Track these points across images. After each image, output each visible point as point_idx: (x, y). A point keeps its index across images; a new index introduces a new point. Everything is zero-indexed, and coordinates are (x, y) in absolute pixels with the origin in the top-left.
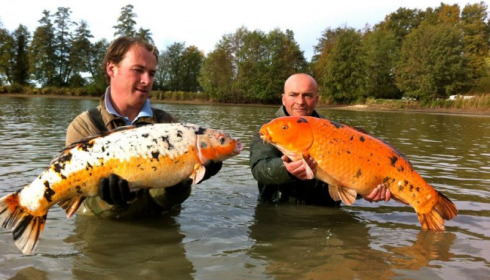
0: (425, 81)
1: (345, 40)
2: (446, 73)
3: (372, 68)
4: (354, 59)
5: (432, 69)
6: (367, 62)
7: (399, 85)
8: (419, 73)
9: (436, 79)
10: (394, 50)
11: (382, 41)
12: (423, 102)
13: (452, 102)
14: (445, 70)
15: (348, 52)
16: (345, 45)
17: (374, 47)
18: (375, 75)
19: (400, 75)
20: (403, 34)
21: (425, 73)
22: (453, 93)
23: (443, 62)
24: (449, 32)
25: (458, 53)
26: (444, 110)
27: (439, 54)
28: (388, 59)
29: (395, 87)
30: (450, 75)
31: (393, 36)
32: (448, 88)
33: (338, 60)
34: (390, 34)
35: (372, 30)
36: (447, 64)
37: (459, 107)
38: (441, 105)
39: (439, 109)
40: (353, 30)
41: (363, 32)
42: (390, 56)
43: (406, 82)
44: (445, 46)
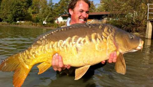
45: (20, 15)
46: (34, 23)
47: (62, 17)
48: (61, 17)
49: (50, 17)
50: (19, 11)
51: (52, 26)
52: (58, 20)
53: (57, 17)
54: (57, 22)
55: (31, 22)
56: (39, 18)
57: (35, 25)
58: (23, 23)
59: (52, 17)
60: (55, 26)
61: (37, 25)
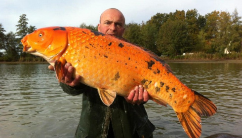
0: (171, 47)
1: (133, 29)
2: (180, 43)
3: (146, 42)
4: (138, 38)
5: (173, 42)
6: (144, 39)
7: (159, 50)
8: (168, 44)
9: (175, 46)
10: (156, 33)
11: (150, 29)
12: (170, 57)
13: (184, 56)
14: (179, 42)
15: (135, 34)
16: (133, 32)
17: (147, 32)
18: (148, 45)
19: (159, 45)
20: (160, 25)
21: (170, 43)
22: (184, 52)
23: (179, 38)
24: (180, 24)
25: (185, 33)
26: (180, 60)
27: (176, 34)
28: (154, 38)
29: (158, 50)
30: (182, 44)
31: (155, 26)
32: (182, 50)
33: (130, 39)
34: (154, 26)
35: (145, 24)
36: (181, 39)
37: (187, 59)
38: (179, 58)
39: (178, 60)
40: (136, 24)
41: (141, 25)
42: (154, 36)
43: (162, 48)
44: (179, 30)
45: (185, 44)
46: (207, 55)
50: (184, 37)
55: (204, 53)
57: (209, 58)
58: (191, 55)
61: (212, 57)
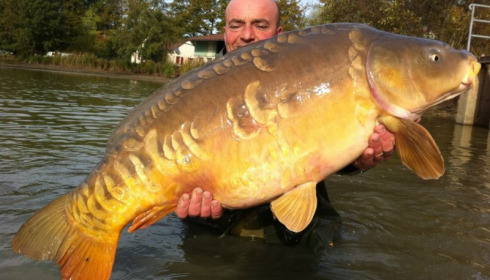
47: (193, 42)
48: (189, 42)
49: (152, 40)
51: (158, 71)
52: (178, 53)
53: (177, 42)
54: (178, 58)
56: (117, 45)
59: (159, 42)
60: (167, 71)
